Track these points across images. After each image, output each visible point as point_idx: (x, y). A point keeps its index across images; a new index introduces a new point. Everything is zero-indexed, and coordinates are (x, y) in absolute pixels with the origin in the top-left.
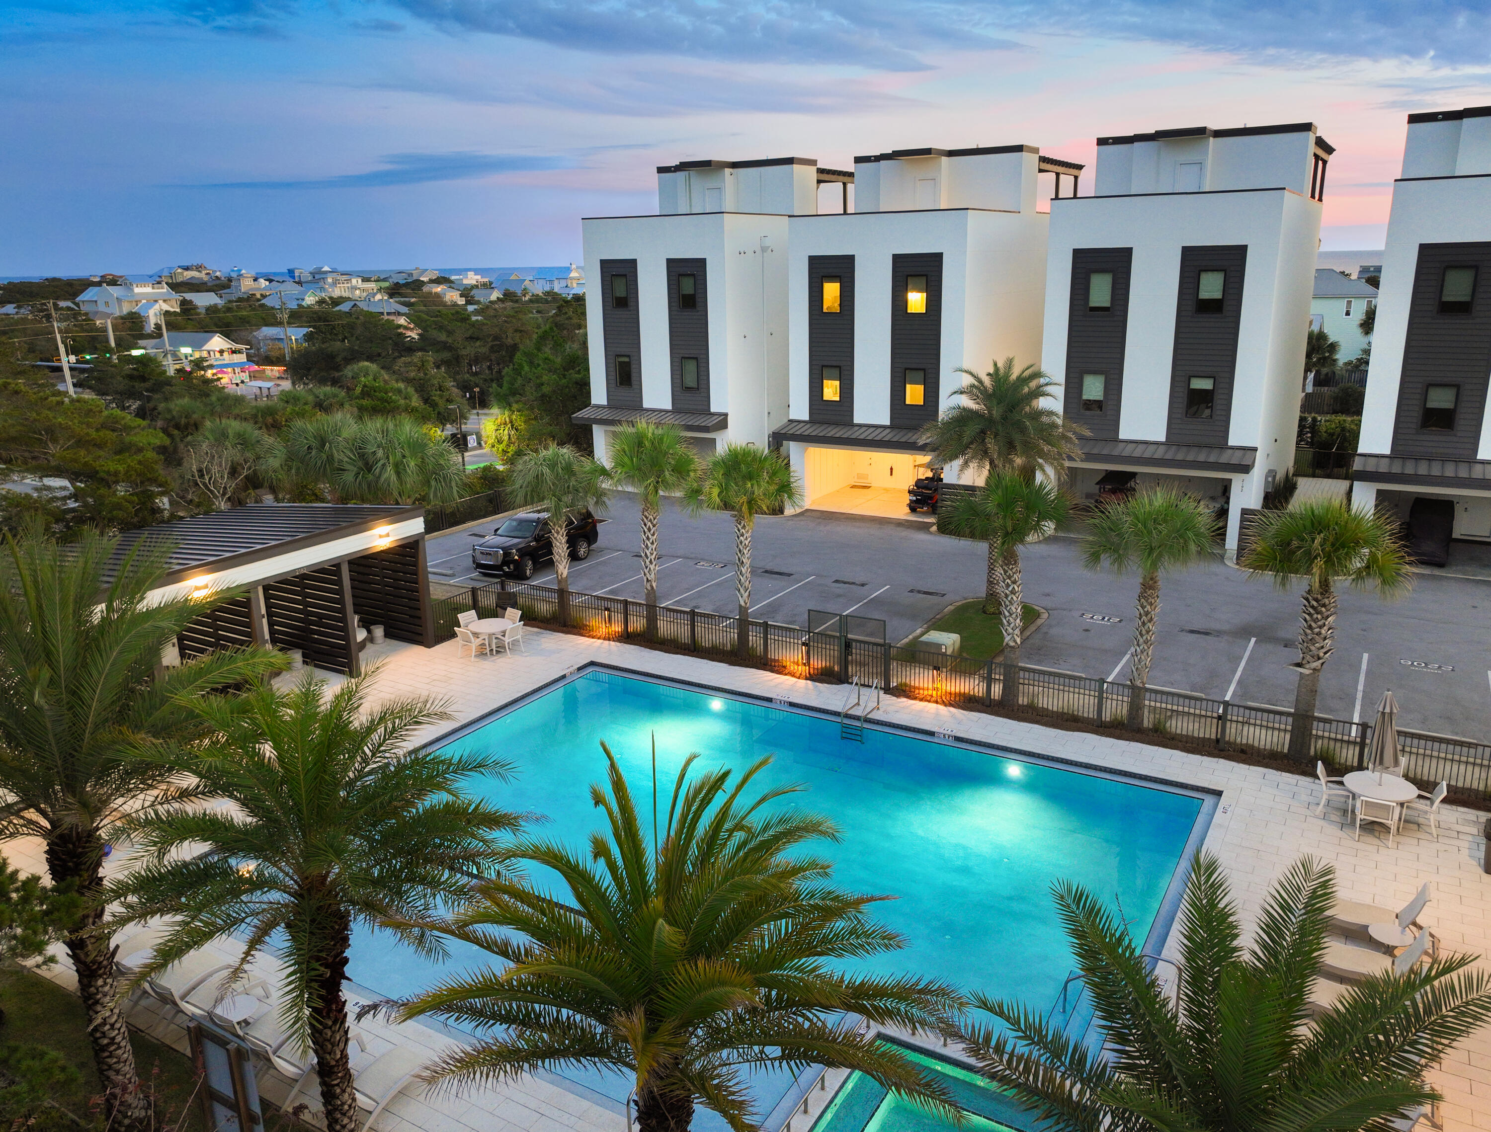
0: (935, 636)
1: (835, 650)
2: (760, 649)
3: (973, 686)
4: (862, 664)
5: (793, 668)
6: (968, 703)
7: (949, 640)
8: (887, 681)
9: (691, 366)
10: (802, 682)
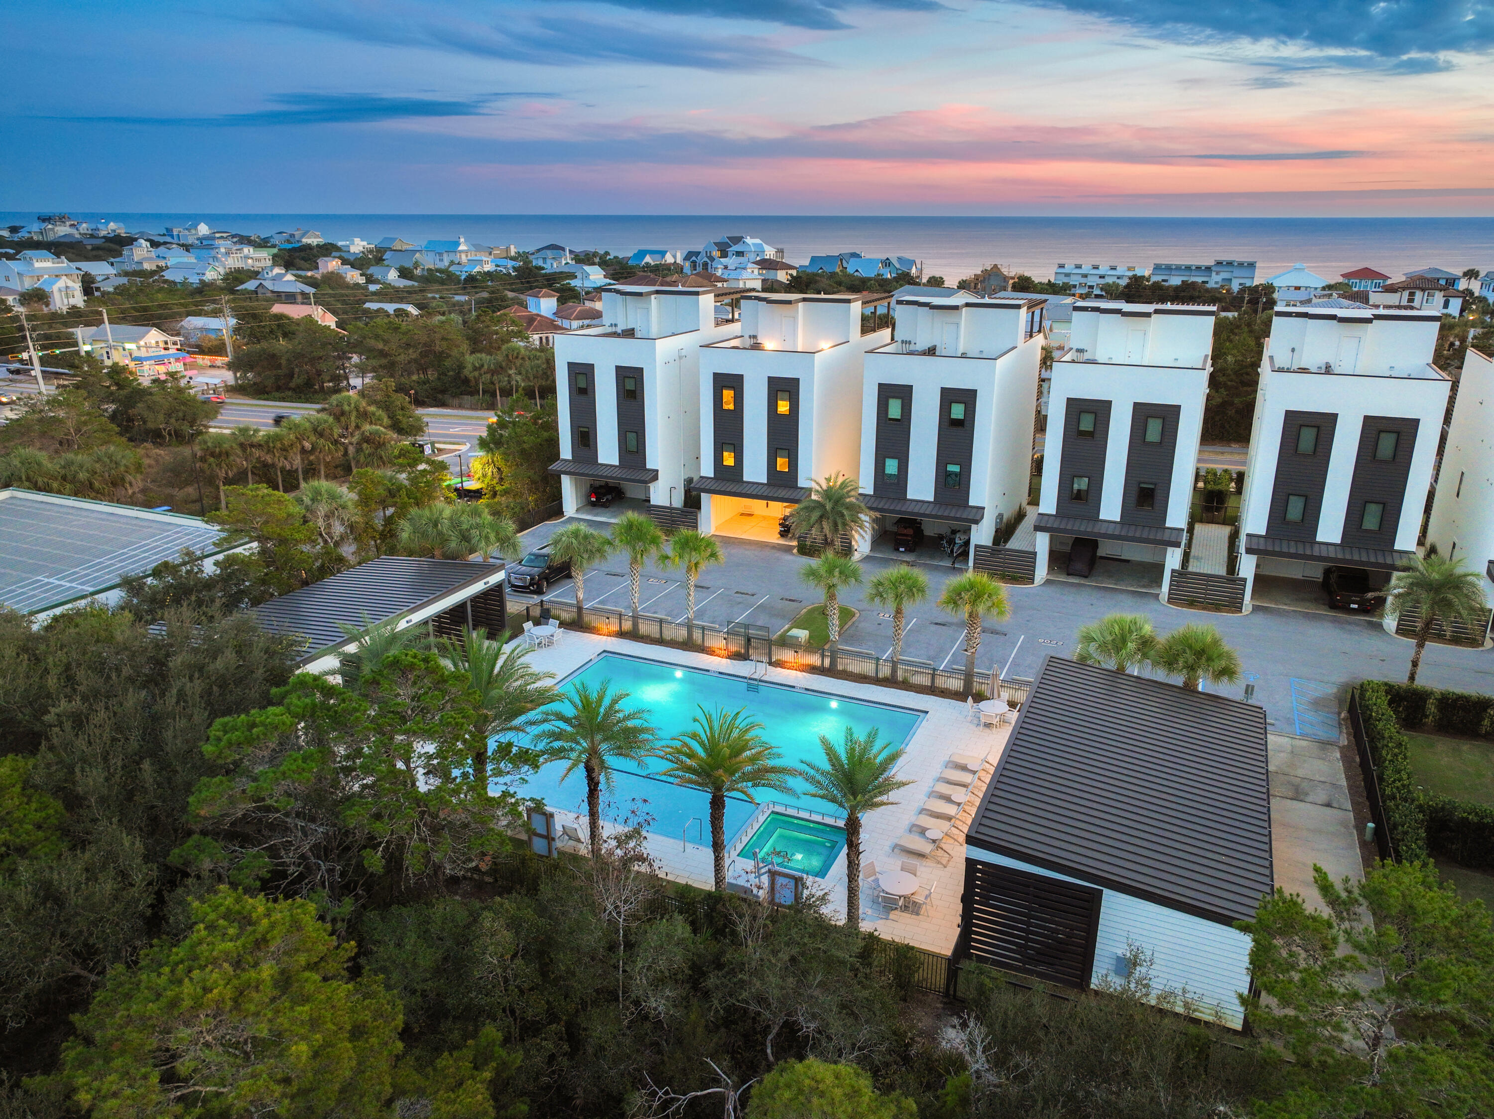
0: (795, 632)
1: (742, 641)
2: (699, 641)
3: (814, 660)
4: (755, 648)
5: (718, 652)
6: (813, 670)
7: (802, 634)
8: (770, 658)
9: (631, 436)
10: (724, 660)
